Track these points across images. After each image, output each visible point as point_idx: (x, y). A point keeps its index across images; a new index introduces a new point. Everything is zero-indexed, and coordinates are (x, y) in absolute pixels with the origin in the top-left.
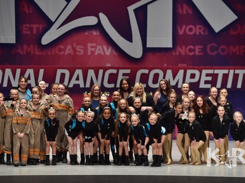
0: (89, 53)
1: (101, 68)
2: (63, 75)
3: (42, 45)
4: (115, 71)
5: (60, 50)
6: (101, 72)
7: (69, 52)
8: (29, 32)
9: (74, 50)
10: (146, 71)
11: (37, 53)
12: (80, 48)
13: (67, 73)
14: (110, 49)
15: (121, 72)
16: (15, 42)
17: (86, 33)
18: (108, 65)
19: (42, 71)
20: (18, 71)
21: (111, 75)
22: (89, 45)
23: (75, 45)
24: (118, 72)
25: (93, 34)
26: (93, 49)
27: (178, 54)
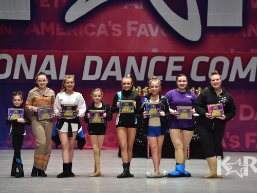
0: (129, 34)
1: (145, 55)
2: (94, 64)
3: (66, 22)
4: (163, 59)
5: (90, 30)
6: (145, 59)
7: (102, 33)
8: (48, 6)
9: (109, 29)
10: (206, 59)
11: (60, 34)
12: (117, 27)
13: (99, 60)
14: (157, 29)
15: (172, 59)
16: (30, 19)
17: (126, 7)
18: (155, 50)
19: (65, 59)
20: (34, 58)
21: (158, 63)
22: (129, 23)
23: (110, 23)
24: (167, 60)
25: (134, 7)
26: (135, 29)
27: (249, 35)
